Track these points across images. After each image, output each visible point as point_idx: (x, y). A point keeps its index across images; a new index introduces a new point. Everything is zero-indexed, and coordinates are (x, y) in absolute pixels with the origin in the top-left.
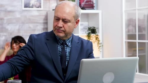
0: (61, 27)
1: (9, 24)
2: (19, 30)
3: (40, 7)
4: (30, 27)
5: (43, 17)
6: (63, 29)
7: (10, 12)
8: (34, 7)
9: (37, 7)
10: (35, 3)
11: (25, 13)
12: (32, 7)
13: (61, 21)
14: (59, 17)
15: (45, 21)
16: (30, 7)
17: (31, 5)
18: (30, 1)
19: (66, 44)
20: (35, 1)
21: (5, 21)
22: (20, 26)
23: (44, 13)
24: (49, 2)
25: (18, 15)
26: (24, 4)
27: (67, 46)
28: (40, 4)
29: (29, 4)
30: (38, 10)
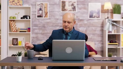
0: (67, 26)
1: (80, 27)
2: (86, 30)
3: (99, 17)
4: (93, 29)
5: (101, 23)
6: (68, 27)
7: (81, 20)
8: (95, 17)
9: (97, 18)
10: (96, 15)
11: (90, 21)
12: (94, 17)
13: (67, 23)
14: (66, 20)
15: (102, 26)
16: (93, 17)
17: (93, 16)
18: (93, 14)
19: (68, 35)
20: (96, 14)
21: (78, 26)
22: (87, 28)
23: (101, 21)
24: (105, 15)
25: (86, 22)
26: (90, 15)
27: (69, 36)
28: (99, 15)
29: (92, 15)
30: (97, 19)
